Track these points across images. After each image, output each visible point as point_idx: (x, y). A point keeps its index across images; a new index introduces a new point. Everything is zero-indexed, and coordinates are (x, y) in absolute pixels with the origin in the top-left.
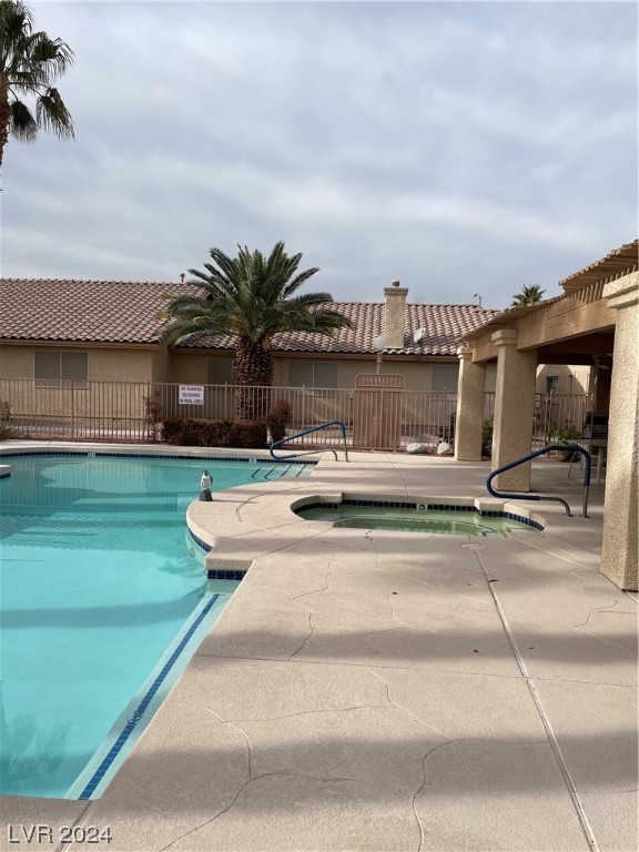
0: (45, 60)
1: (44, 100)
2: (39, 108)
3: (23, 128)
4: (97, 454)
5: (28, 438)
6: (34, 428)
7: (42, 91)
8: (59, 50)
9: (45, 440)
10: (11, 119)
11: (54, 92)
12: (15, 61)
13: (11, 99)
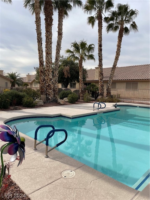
0: (132, 15)
1: (132, 25)
2: (130, 27)
3: (126, 32)
4: (139, 107)
5: (124, 102)
6: (125, 100)
7: (131, 23)
8: (136, 12)
9: (127, 103)
10: (124, 31)
11: (134, 22)
12: (126, 18)
13: (124, 26)
